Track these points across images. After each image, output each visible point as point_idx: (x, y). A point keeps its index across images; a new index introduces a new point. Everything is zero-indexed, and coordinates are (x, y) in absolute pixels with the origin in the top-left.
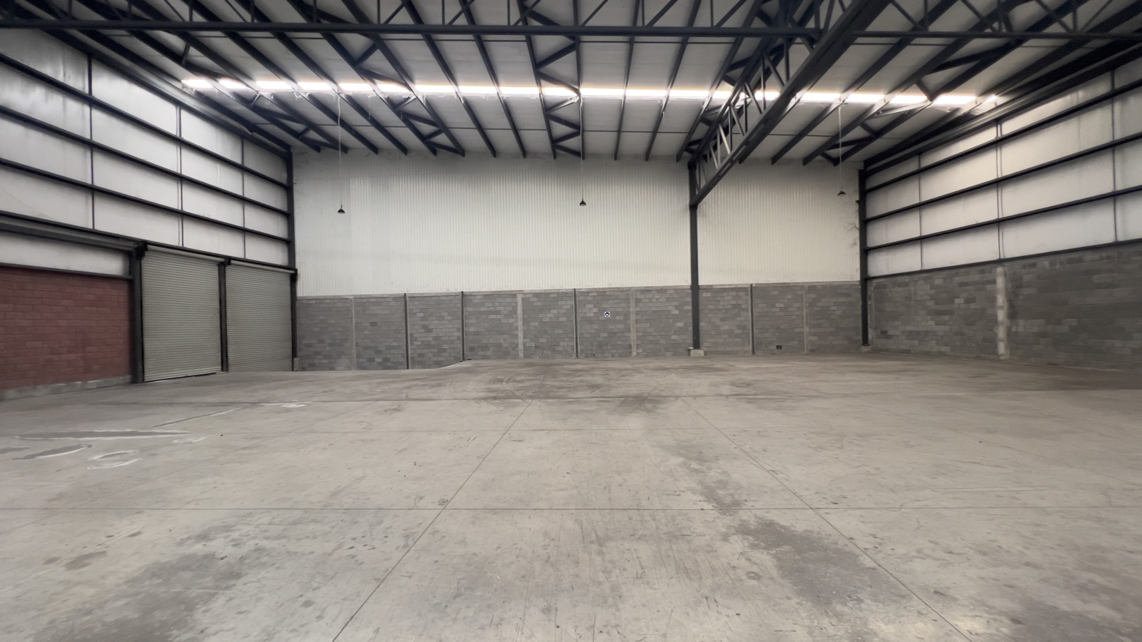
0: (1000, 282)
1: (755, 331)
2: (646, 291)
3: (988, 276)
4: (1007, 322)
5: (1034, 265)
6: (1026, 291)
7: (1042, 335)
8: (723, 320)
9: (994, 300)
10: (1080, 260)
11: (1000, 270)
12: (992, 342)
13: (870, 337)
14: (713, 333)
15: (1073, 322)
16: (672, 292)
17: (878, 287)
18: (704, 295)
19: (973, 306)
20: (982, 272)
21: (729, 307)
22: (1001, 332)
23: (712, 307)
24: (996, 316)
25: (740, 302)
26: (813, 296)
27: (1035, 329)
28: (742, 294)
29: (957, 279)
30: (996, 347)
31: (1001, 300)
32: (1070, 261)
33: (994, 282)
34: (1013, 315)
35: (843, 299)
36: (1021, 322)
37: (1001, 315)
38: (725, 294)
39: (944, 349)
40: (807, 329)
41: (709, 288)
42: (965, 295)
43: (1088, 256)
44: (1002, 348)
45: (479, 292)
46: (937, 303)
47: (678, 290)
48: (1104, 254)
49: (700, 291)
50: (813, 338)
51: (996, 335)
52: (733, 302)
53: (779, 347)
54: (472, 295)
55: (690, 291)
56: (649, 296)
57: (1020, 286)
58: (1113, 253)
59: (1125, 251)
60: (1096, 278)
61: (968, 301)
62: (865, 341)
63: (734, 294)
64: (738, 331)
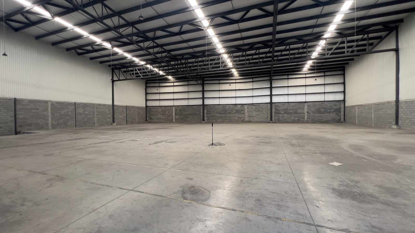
0: (174, 109)
1: (127, 118)
2: (100, 105)
3: (172, 108)
4: (175, 116)
5: (179, 107)
6: (178, 111)
7: (180, 118)
8: (120, 115)
9: (173, 112)
10: (184, 107)
11: (174, 107)
12: (172, 119)
13: (147, 119)
14: (118, 118)
15: (183, 116)
16: (107, 106)
17: (149, 108)
18: (115, 107)
19: (169, 113)
20: (171, 107)
21: (121, 111)
22: (174, 118)
23: (117, 111)
24: (173, 115)
25: (124, 110)
26: (138, 109)
27: (179, 117)
28: (124, 108)
29: (167, 108)
30: (173, 120)
31: (174, 112)
32: (183, 107)
33: (173, 109)
34: (176, 115)
35: (143, 111)
36: (177, 116)
37: (174, 115)
38: (120, 108)
39: (164, 121)
40: (137, 118)
41: (117, 106)
42: (168, 111)
43: (185, 107)
44: (174, 120)
45: (25, 99)
46: (163, 112)
47: (109, 105)
48: (187, 106)
49: (114, 106)
50: (138, 120)
51: (173, 118)
52: (122, 110)
53: (132, 122)
54: (21, 100)
55: (112, 106)
56: (100, 107)
57: (177, 110)
58: (188, 106)
59: (189, 106)
60: (186, 110)
61: (168, 112)
62: (146, 120)
63: (122, 108)
64: (123, 118)
